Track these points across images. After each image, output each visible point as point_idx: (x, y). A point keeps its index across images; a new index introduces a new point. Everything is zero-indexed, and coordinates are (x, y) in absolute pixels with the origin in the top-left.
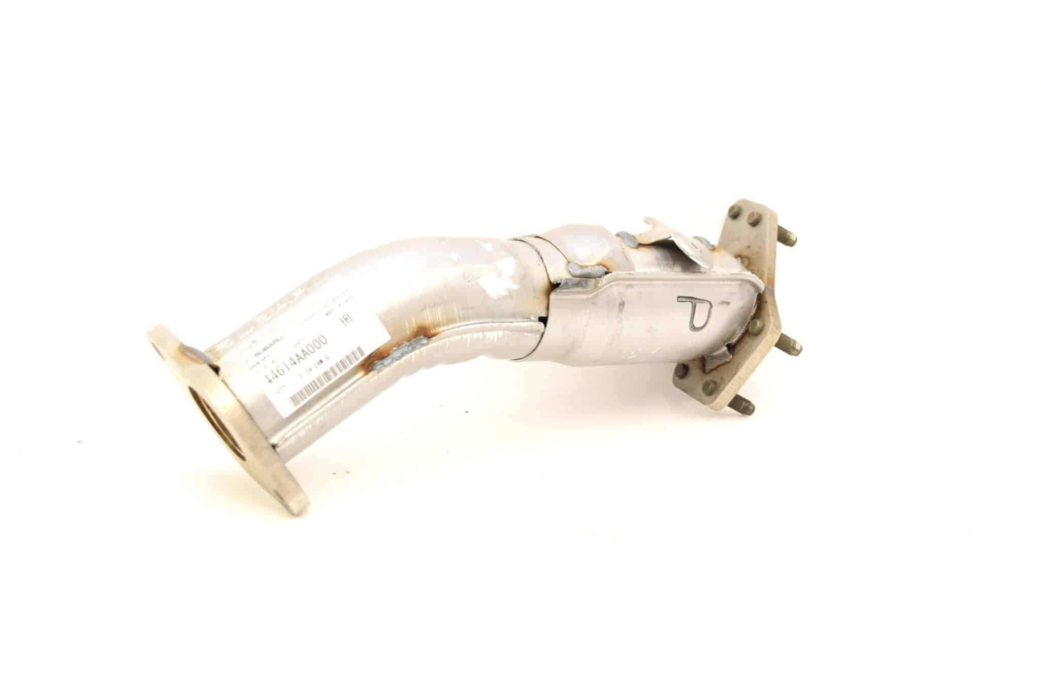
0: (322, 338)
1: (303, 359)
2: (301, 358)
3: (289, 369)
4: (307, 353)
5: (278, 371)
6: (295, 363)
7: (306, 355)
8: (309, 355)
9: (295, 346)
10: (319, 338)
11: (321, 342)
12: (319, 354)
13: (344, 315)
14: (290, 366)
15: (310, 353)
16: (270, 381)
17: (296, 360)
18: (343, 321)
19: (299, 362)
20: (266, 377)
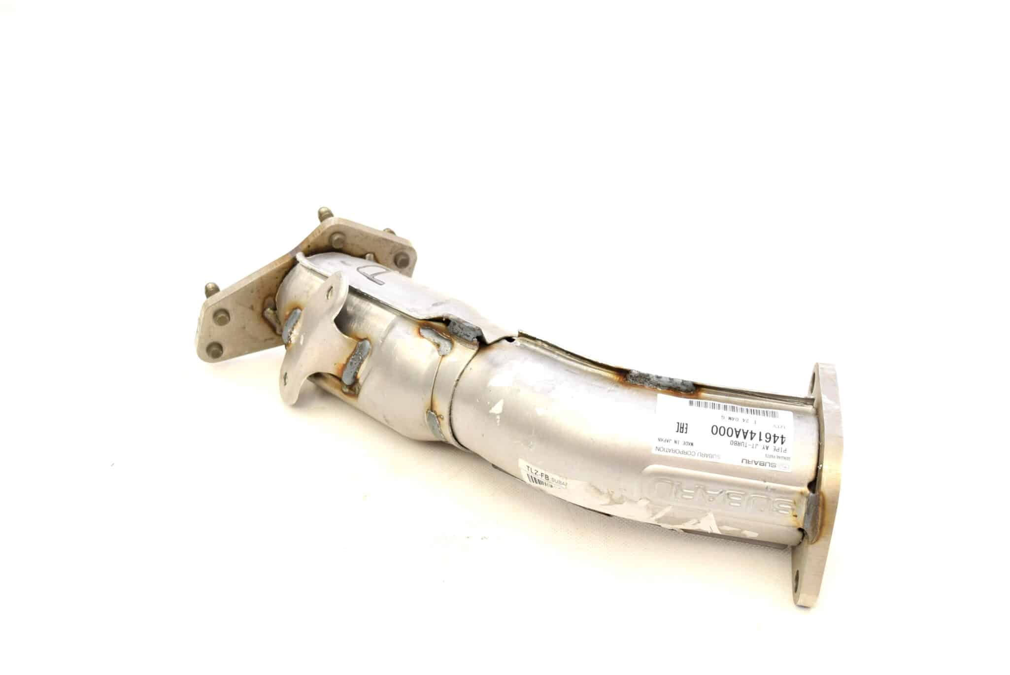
0: (715, 431)
1: (743, 430)
2: (744, 433)
3: (760, 433)
4: (736, 431)
5: (770, 438)
6: (752, 433)
7: (738, 430)
8: (735, 429)
9: (739, 444)
10: (716, 433)
11: (717, 430)
12: (727, 424)
13: (680, 432)
14: (758, 436)
15: (734, 431)
16: (782, 437)
17: (749, 435)
18: (686, 428)
19: (748, 431)
20: (782, 443)
